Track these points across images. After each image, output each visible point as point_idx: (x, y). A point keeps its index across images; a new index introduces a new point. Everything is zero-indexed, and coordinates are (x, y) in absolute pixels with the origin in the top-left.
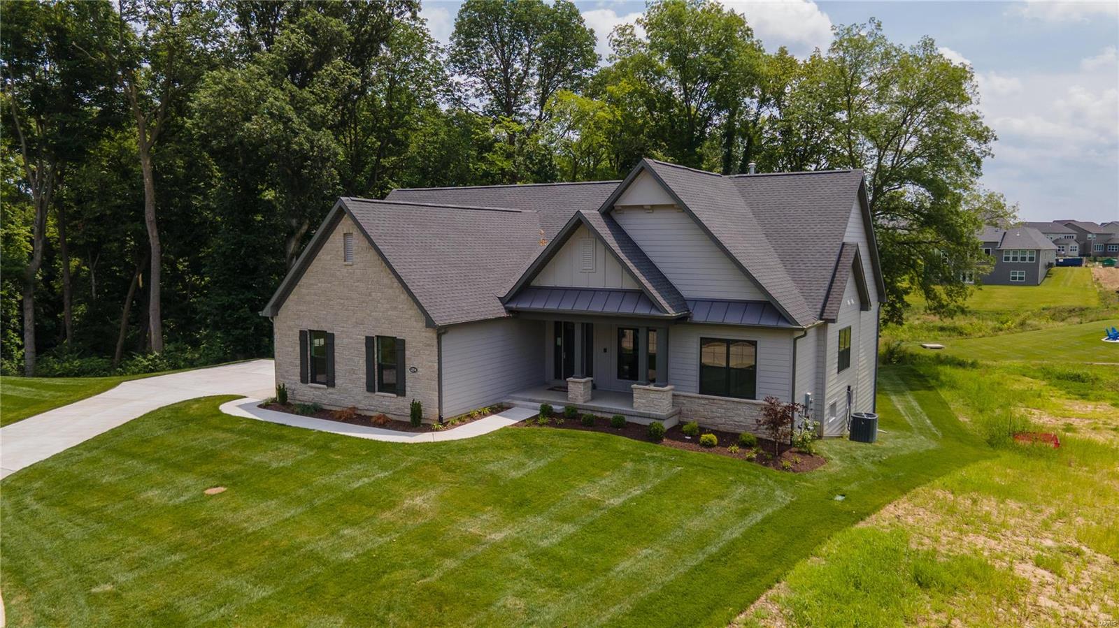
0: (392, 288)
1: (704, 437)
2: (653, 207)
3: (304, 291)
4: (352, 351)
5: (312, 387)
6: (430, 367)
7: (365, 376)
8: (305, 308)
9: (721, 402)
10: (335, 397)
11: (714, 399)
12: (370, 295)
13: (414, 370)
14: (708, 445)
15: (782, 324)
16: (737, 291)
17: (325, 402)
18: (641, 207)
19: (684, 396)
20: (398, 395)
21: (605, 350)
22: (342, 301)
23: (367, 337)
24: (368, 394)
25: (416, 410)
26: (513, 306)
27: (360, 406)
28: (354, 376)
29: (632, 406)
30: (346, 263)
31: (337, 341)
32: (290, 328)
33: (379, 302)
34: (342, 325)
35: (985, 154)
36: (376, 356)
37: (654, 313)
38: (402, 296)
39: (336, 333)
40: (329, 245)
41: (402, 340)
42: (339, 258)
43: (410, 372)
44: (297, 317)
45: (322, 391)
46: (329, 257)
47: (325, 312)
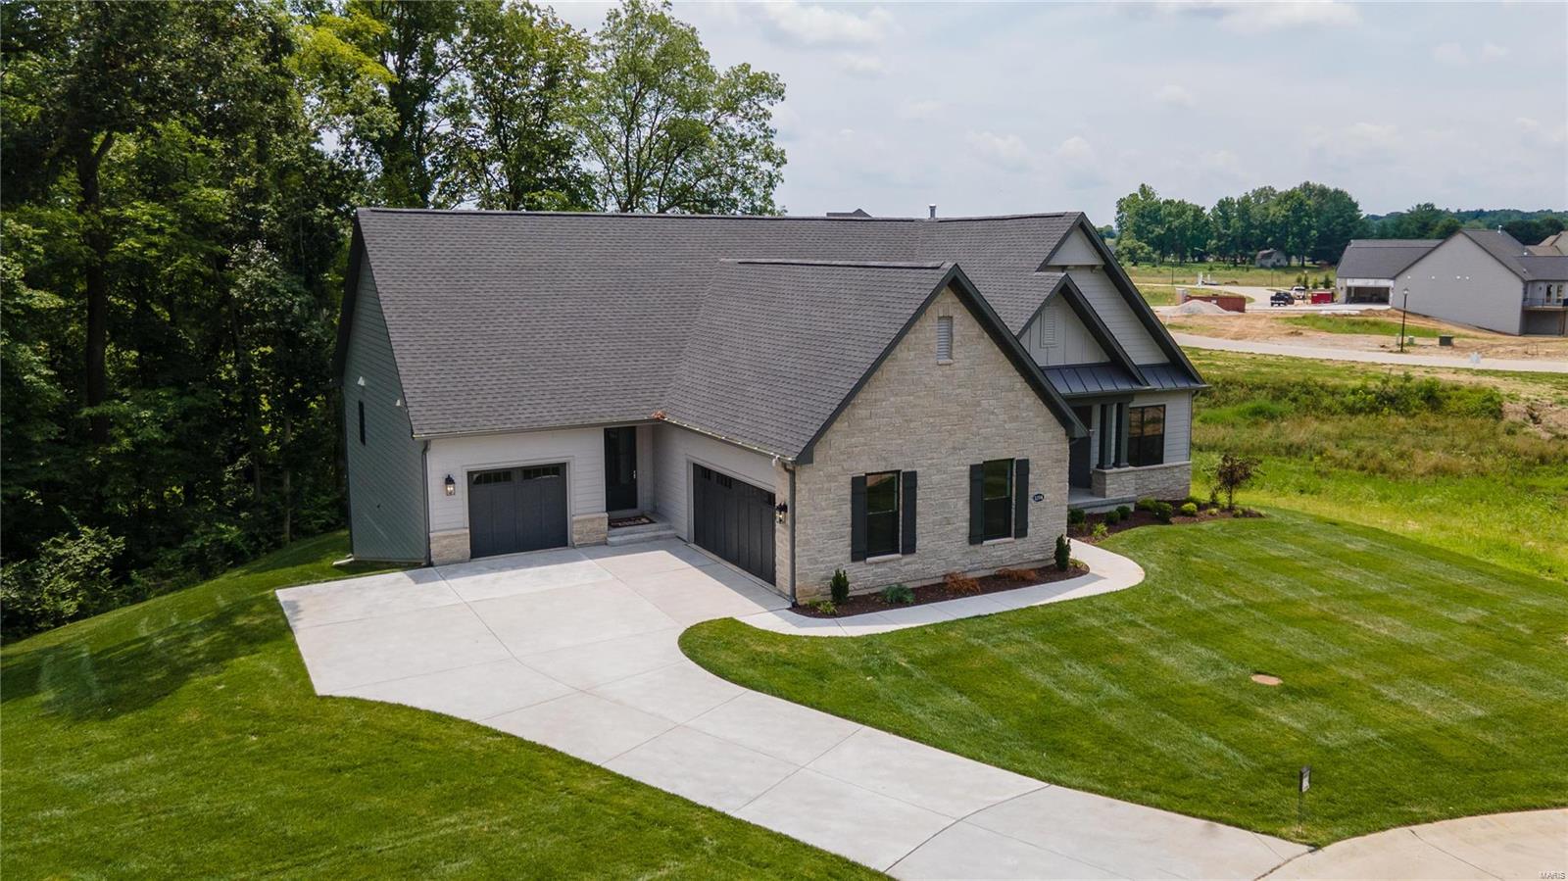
0: (1013, 390)
1: (1186, 506)
3: (863, 412)
4: (946, 491)
5: (871, 564)
6: (1060, 489)
7: (966, 524)
8: (862, 440)
12: (979, 404)
13: (1039, 498)
20: (1013, 537)
22: (931, 420)
23: (971, 466)
24: (973, 547)
25: (1062, 548)
27: (957, 569)
28: (950, 527)
30: (938, 362)
31: (920, 482)
32: (831, 478)
34: (931, 455)
38: (1028, 401)
39: (919, 470)
40: (913, 336)
41: (1025, 460)
42: (929, 355)
43: (1033, 502)
44: (845, 457)
45: (892, 564)
46: (912, 353)
47: (900, 441)
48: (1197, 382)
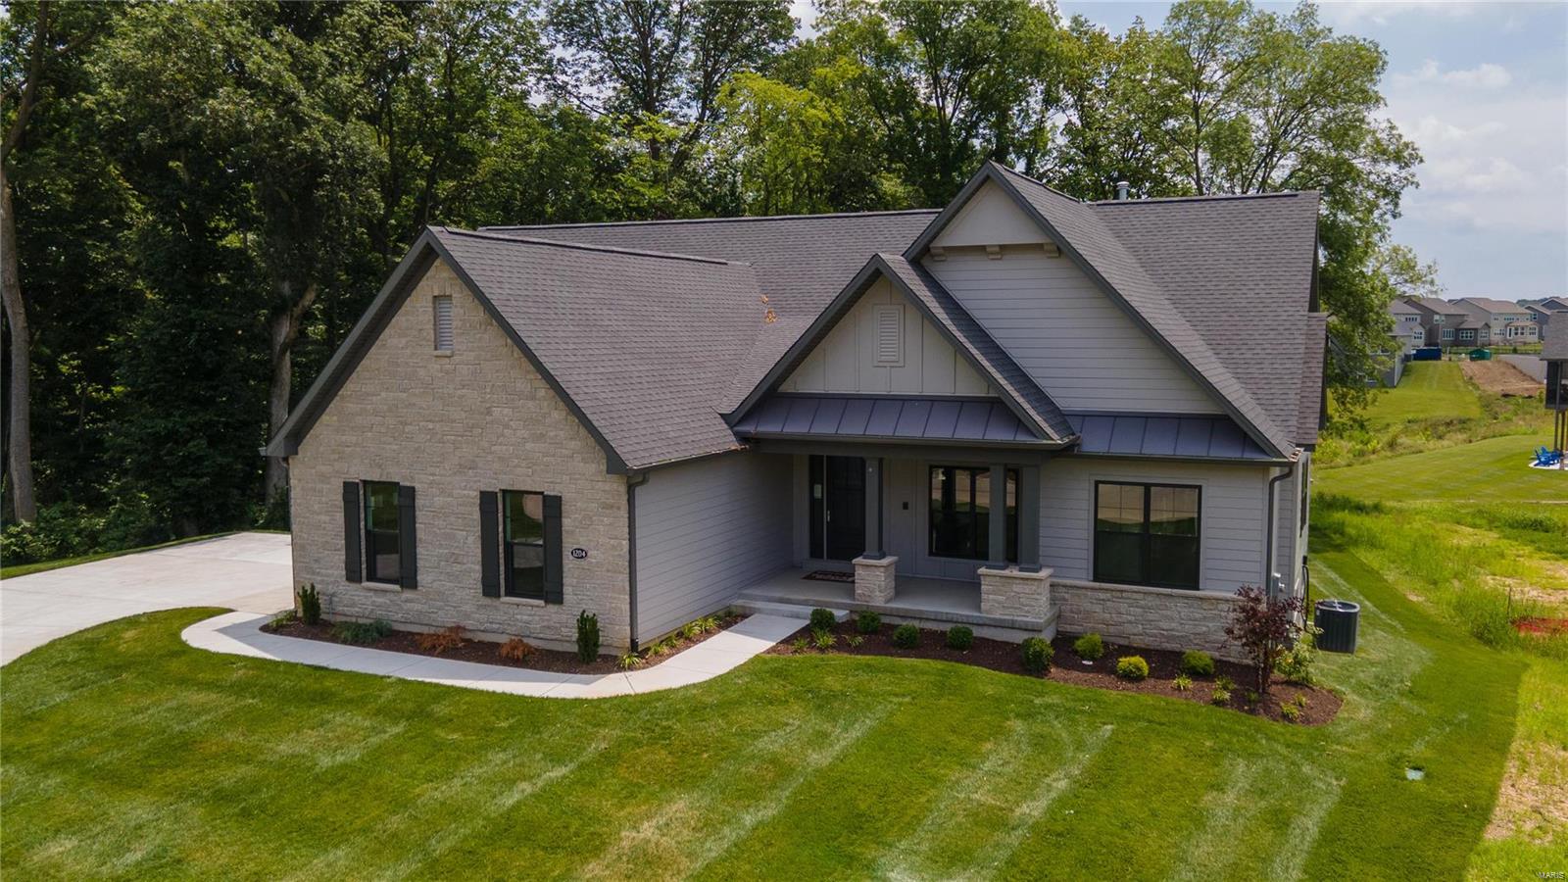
0: (533, 398)
1: (1124, 662)
2: (1004, 249)
3: (351, 407)
4: (452, 519)
5: (370, 590)
6: (614, 547)
7: (478, 568)
8: (354, 440)
9: (1135, 596)
10: (417, 607)
11: (1122, 591)
12: (489, 412)
13: (581, 554)
14: (1132, 677)
15: (1249, 455)
16: (1165, 397)
17: (395, 618)
18: (982, 249)
19: (1065, 586)
20: (546, 602)
21: (906, 506)
22: (431, 426)
23: (481, 492)
24: (488, 601)
25: (588, 630)
26: (749, 428)
27: (469, 624)
28: (458, 567)
29: (978, 608)
30: (438, 352)
31: (419, 502)
32: (324, 478)
33: (507, 426)
34: (431, 470)
35: (1409, 181)
36: (501, 529)
37: (1023, 438)
39: (417, 486)
40: (404, 319)
41: (556, 497)
42: (424, 343)
43: (571, 557)
44: (337, 456)
45: (391, 596)
46: (404, 341)
47: (395, 447)
48: (1263, 451)
